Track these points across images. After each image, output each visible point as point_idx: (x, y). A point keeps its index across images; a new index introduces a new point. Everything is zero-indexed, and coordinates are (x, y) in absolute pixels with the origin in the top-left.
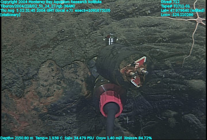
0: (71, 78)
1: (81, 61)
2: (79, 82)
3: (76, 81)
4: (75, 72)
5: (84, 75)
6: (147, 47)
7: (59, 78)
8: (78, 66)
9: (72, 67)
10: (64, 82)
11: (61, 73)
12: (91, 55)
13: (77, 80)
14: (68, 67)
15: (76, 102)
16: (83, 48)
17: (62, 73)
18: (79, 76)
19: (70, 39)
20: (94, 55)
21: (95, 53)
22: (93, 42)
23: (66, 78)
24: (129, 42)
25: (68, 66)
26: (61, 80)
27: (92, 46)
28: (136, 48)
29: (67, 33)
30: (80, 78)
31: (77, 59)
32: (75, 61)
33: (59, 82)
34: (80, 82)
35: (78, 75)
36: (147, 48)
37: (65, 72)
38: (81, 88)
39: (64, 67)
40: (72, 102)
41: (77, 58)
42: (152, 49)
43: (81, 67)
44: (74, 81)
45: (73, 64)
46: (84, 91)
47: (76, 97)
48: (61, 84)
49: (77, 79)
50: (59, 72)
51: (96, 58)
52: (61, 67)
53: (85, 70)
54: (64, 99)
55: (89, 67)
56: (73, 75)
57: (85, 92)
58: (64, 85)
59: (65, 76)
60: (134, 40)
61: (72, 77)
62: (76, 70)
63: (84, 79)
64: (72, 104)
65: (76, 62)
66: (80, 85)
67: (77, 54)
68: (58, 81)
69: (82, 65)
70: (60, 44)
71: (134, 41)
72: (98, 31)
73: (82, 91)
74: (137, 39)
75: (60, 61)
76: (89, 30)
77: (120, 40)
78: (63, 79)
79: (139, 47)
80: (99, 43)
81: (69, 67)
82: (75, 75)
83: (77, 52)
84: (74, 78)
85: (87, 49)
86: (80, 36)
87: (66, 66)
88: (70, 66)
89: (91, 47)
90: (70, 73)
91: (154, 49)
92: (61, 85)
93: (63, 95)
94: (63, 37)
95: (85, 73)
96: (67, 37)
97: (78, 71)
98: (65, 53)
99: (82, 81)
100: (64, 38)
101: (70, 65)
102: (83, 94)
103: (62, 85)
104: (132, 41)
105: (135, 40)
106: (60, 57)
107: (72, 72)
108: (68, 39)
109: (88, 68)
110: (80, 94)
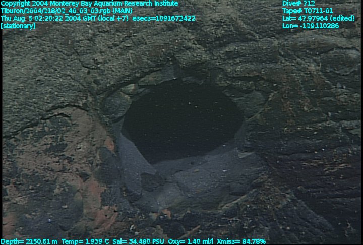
0: (45, 169)
1: (79, 107)
2: (72, 183)
3: (61, 179)
4: (58, 149)
5: (90, 153)
6: (314, 43)
8: (66, 124)
9: (43, 133)
10: (17, 190)
13: (65, 175)
14: (30, 135)
16: (84, 53)
18: (70, 161)
21: (127, 73)
22: (118, 31)
23: (25, 171)
25: (31, 128)
26: (9, 184)
27: (116, 45)
28: (275, 47)
30: (76, 166)
31: (62, 102)
32: (54, 108)
34: (77, 183)
35: (67, 158)
36: (312, 47)
37: (22, 152)
38: (82, 204)
41: (62, 99)
42: (332, 50)
43: (79, 128)
45: (48, 121)
46: (93, 210)
48: (7, 197)
49: (63, 170)
51: (132, 87)
53: (93, 138)
55: (107, 120)
56: (49, 160)
57: (95, 213)
58: (20, 200)
59: (19, 166)
60: (267, 19)
61: (48, 169)
62: (62, 140)
63: (92, 170)
65: (60, 111)
66: (78, 191)
69: (83, 120)
71: (266, 22)
73: (85, 211)
78: (13, 180)
79: (284, 46)
80: (139, 35)
81: (34, 131)
82: (57, 159)
83: (63, 72)
84: (52, 170)
85: (99, 57)
87: (26, 130)
88: (38, 129)
89: (114, 50)
90: (38, 153)
91: (338, 51)
92: (8, 200)
95: (94, 145)
97: (66, 145)
99: (84, 176)
101: (36, 124)
102: (91, 223)
103: (13, 201)
104: (257, 23)
107: (47, 151)
109: (106, 125)
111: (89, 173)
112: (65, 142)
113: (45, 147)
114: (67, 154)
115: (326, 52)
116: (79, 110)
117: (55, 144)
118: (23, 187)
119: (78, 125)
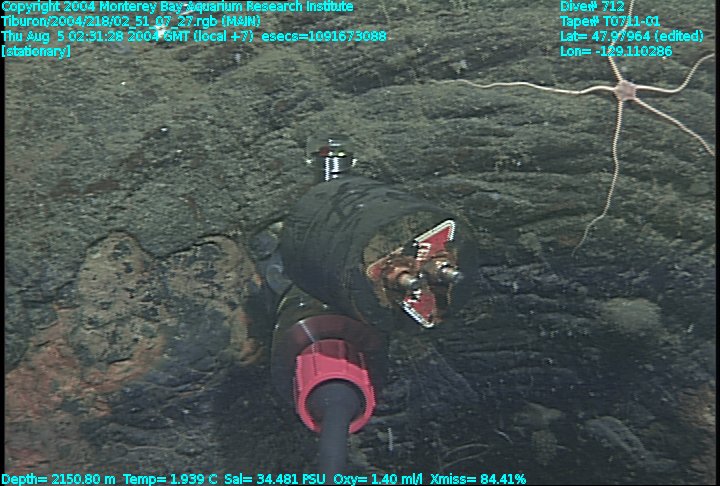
0: (195, 294)
1: (229, 237)
2: (222, 310)
3: (209, 307)
4: (208, 275)
5: (238, 283)
6: (458, 185)
7: (149, 296)
8: (216, 253)
9: (194, 259)
10: (168, 311)
11: (156, 278)
12: (262, 215)
13: (214, 301)
14: (182, 259)
15: (210, 378)
16: (234, 189)
17: (160, 278)
18: (219, 288)
19: (189, 161)
20: (273, 214)
21: (276, 209)
22: (268, 169)
23: (176, 295)
24: (393, 170)
25: (183, 253)
26: (159, 304)
27: (266, 183)
28: (420, 189)
29: (180, 138)
30: (224, 295)
31: (214, 230)
32: (205, 236)
33: (152, 309)
34: (226, 310)
35: (216, 285)
36: (456, 189)
37: (173, 275)
38: (230, 332)
39: (168, 256)
40: (196, 379)
41: (213, 227)
42: (474, 192)
43: (229, 257)
44: (204, 306)
45: (199, 248)
46: (240, 340)
47: (212, 363)
48: (157, 318)
49: (212, 297)
50: (153, 274)
51: (280, 225)
52: (158, 257)
53: (242, 269)
54: (167, 368)
55: (255, 257)
56: (199, 285)
57: (241, 344)
58: (170, 321)
59: (170, 288)
60: (413, 161)
61: (198, 294)
62: (212, 267)
63: (240, 300)
64: (198, 386)
65: (211, 239)
66: (226, 318)
67: (212, 210)
68: (149, 307)
69: (232, 250)
70: (152, 176)
71: (410, 164)
72: (285, 131)
73: (232, 341)
74: (424, 160)
75: (152, 236)
76: (256, 126)
77: (364, 163)
78: (164, 301)
79: (428, 188)
80: (289, 173)
81: (185, 256)
82: (207, 285)
83: (215, 203)
84: (202, 296)
85: (250, 196)
86: (224, 149)
87: (177, 254)
88: (189, 254)
89: (264, 188)
90: (189, 278)
91: (481, 193)
92: (158, 321)
93: (165, 356)
94: (166, 153)
95: (242, 277)
96: (179, 151)
97: (216, 273)
98: (170, 207)
99: (233, 306)
100: (168, 156)
101: (188, 249)
102: (236, 353)
103: (163, 322)
104: (404, 164)
105: (416, 162)
106: (154, 222)
107: (197, 276)
108: (181, 160)
109: (254, 261)
110: (226, 351)
111: (237, 302)
112: (215, 269)
113: (195, 272)
114: (216, 281)
115: (469, 195)
116: (229, 241)
117: (205, 270)
118: (173, 309)
119: (227, 255)
